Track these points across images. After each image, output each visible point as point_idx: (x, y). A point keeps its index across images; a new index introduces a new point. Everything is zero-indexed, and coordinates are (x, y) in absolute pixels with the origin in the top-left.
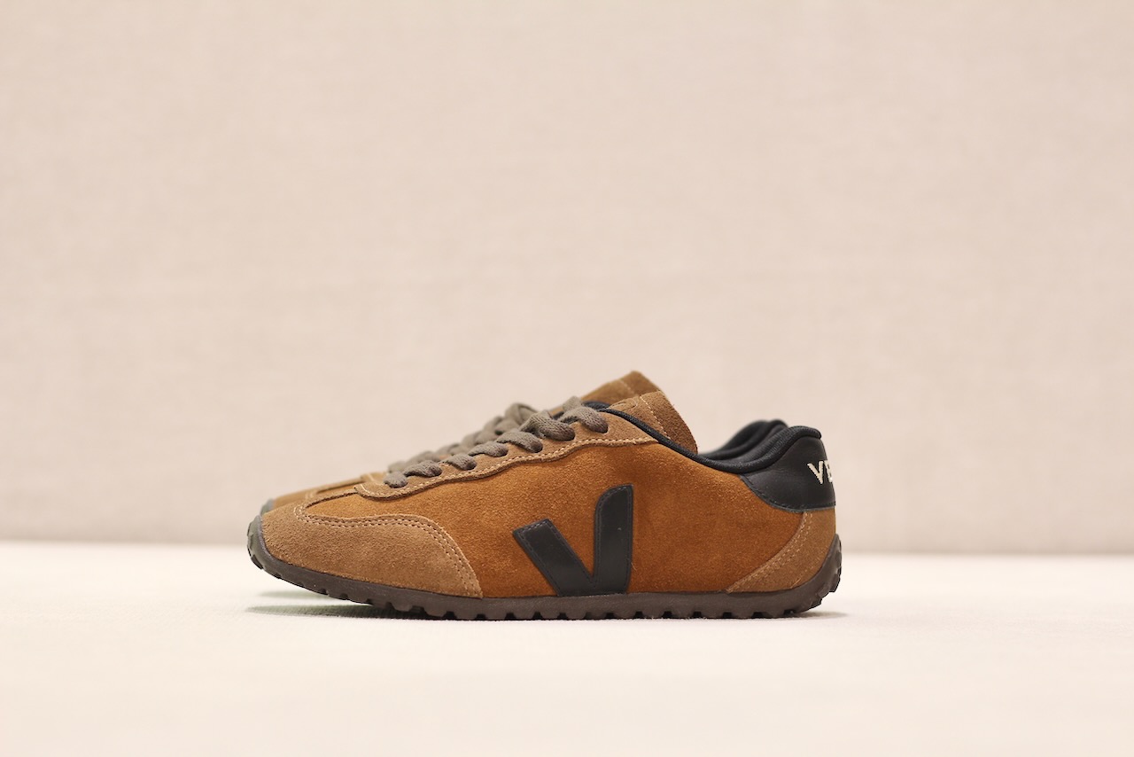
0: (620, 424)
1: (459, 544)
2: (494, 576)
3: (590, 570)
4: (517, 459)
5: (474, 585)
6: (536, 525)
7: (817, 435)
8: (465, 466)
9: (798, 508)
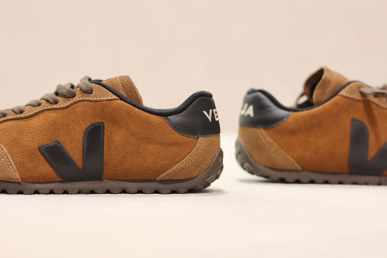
0: (99, 89)
1: (10, 153)
2: (27, 171)
3: (81, 168)
4: (45, 108)
5: (16, 175)
6: (50, 143)
7: (210, 96)
8: (18, 112)
9: (196, 135)
